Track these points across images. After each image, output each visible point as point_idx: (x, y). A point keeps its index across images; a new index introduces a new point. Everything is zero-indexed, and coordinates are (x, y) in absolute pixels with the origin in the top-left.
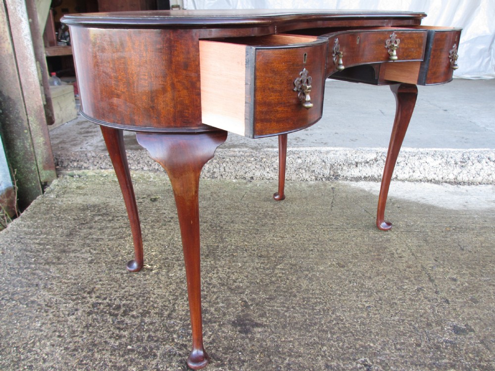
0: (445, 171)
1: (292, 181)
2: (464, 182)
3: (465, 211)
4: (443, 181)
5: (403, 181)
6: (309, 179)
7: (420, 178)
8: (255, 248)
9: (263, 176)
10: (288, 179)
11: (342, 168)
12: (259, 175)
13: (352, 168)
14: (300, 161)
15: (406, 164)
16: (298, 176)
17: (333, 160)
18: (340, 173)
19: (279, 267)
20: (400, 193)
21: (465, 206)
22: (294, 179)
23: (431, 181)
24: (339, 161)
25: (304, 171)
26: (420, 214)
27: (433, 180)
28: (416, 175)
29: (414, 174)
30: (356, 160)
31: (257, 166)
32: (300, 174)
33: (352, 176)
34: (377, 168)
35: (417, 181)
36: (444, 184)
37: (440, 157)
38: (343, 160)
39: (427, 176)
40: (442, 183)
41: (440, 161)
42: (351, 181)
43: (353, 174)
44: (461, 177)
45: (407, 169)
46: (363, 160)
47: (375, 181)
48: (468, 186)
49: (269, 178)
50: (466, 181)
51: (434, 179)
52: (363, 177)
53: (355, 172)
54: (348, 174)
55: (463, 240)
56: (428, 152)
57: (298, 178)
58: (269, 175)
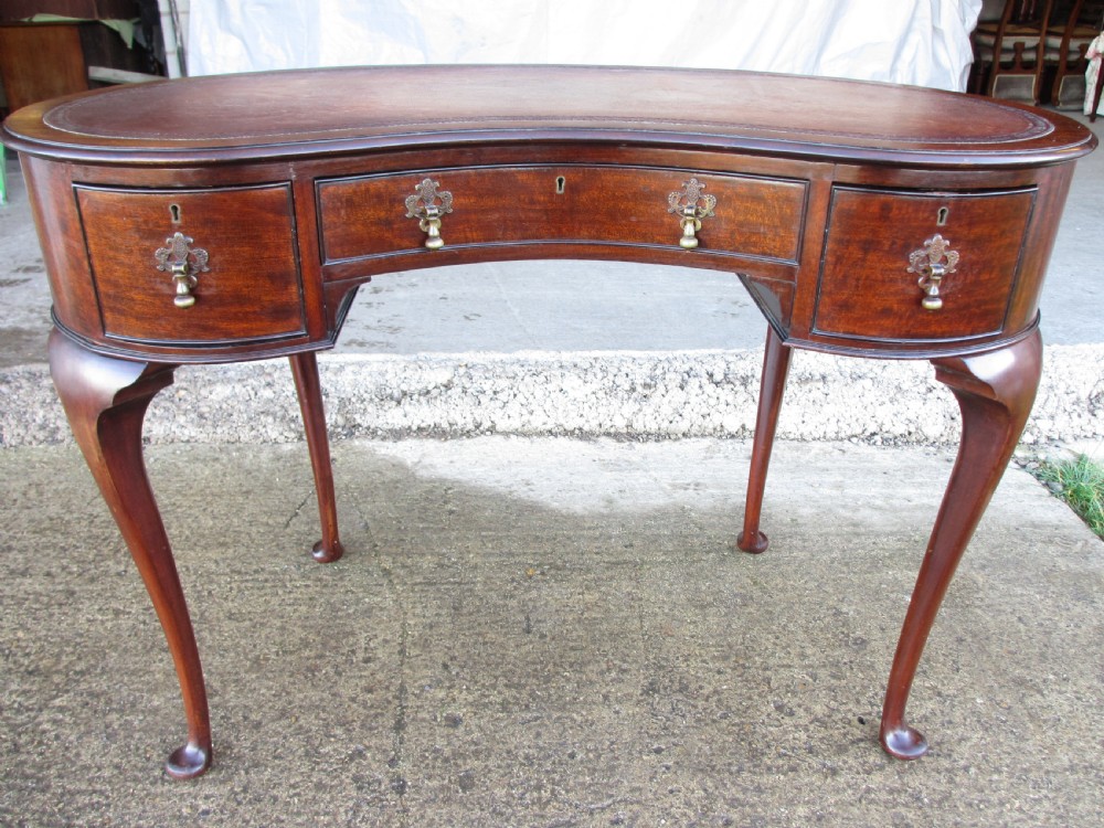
0: (602, 410)
1: (242, 445)
2: (649, 434)
3: (602, 516)
4: (602, 430)
5: (506, 434)
6: (281, 439)
7: (548, 427)
8: (34, 648)
9: (172, 435)
10: (232, 440)
11: (365, 410)
12: (162, 432)
13: (386, 408)
14: (267, 393)
15: (515, 395)
16: (253, 433)
17: (349, 389)
18: (359, 421)
19: (57, 702)
20: (483, 469)
21: (610, 501)
22: (247, 440)
23: (572, 433)
24: (362, 392)
25: (270, 419)
26: (490, 530)
27: (577, 432)
28: (538, 422)
29: (532, 418)
30: (404, 387)
31: (157, 411)
32: (260, 428)
33: (390, 427)
34: (445, 407)
35: (540, 434)
36: (603, 439)
37: (600, 375)
38: (373, 388)
39: (562, 421)
40: (598, 436)
41: (595, 386)
42: (384, 439)
43: (390, 421)
44: (641, 422)
45: (514, 407)
46: (419, 387)
47: (440, 438)
48: (654, 444)
49: (187, 438)
50: (653, 431)
51: (580, 429)
52: (414, 428)
53: (395, 417)
54: (379, 423)
55: (546, 605)
56: (578, 361)
57: (256, 437)
58: (186, 432)
